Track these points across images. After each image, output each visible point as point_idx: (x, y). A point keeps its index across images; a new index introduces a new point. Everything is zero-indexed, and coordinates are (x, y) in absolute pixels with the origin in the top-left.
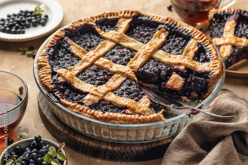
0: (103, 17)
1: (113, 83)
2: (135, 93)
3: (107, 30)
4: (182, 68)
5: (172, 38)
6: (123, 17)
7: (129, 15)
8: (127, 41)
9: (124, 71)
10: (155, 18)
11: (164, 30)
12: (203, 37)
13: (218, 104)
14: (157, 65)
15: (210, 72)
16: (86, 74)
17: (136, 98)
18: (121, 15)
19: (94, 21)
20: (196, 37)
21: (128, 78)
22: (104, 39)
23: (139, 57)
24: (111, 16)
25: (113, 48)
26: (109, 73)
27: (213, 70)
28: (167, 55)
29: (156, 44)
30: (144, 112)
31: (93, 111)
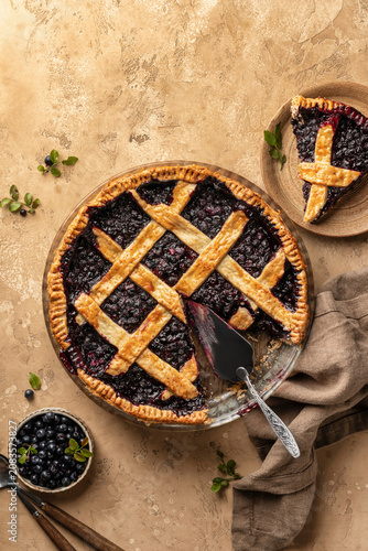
0: (152, 177)
1: (153, 326)
3: (155, 202)
4: (254, 306)
7: (192, 178)
8: (184, 229)
9: (171, 307)
10: (233, 186)
11: (243, 213)
12: (295, 254)
15: (289, 332)
17: (180, 360)
18: (181, 175)
19: (137, 186)
20: (287, 249)
21: (174, 316)
22: (149, 218)
23: (197, 272)
24: (164, 175)
26: (149, 301)
27: (293, 330)
28: (238, 269)
29: (225, 243)
30: (187, 393)
31: (119, 398)
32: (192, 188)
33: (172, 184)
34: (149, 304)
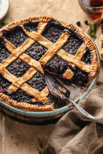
0: (29, 20)
1: (28, 75)
2: (41, 84)
3: (30, 31)
4: (73, 66)
5: (72, 39)
6: (42, 21)
7: (46, 20)
8: (43, 40)
9: (36, 67)
10: (62, 23)
11: (67, 33)
12: (90, 43)
13: (90, 98)
14: (58, 62)
15: (89, 73)
16: (13, 66)
17: (41, 88)
19: (23, 24)
20: (86, 43)
21: (38, 71)
22: (28, 37)
23: (48, 54)
24: (34, 20)
25: (33, 44)
26: (27, 66)
27: (91, 71)
28: (66, 53)
29: (60, 44)
30: (43, 100)
31: (11, 100)
32: (45, 24)
33: (37, 23)
34: (27, 67)
